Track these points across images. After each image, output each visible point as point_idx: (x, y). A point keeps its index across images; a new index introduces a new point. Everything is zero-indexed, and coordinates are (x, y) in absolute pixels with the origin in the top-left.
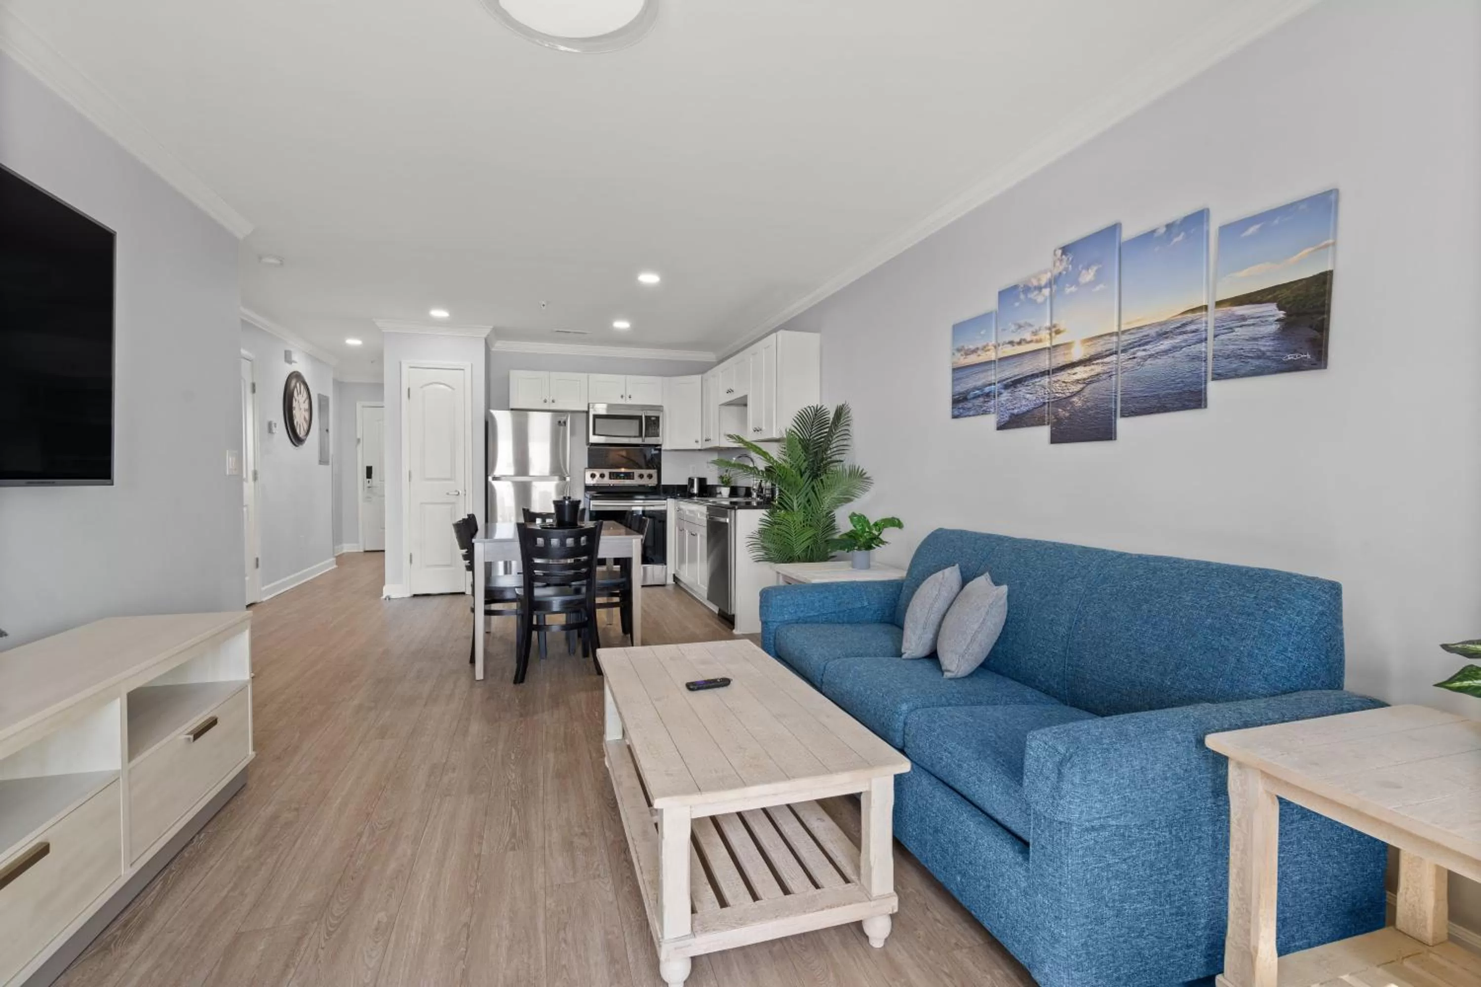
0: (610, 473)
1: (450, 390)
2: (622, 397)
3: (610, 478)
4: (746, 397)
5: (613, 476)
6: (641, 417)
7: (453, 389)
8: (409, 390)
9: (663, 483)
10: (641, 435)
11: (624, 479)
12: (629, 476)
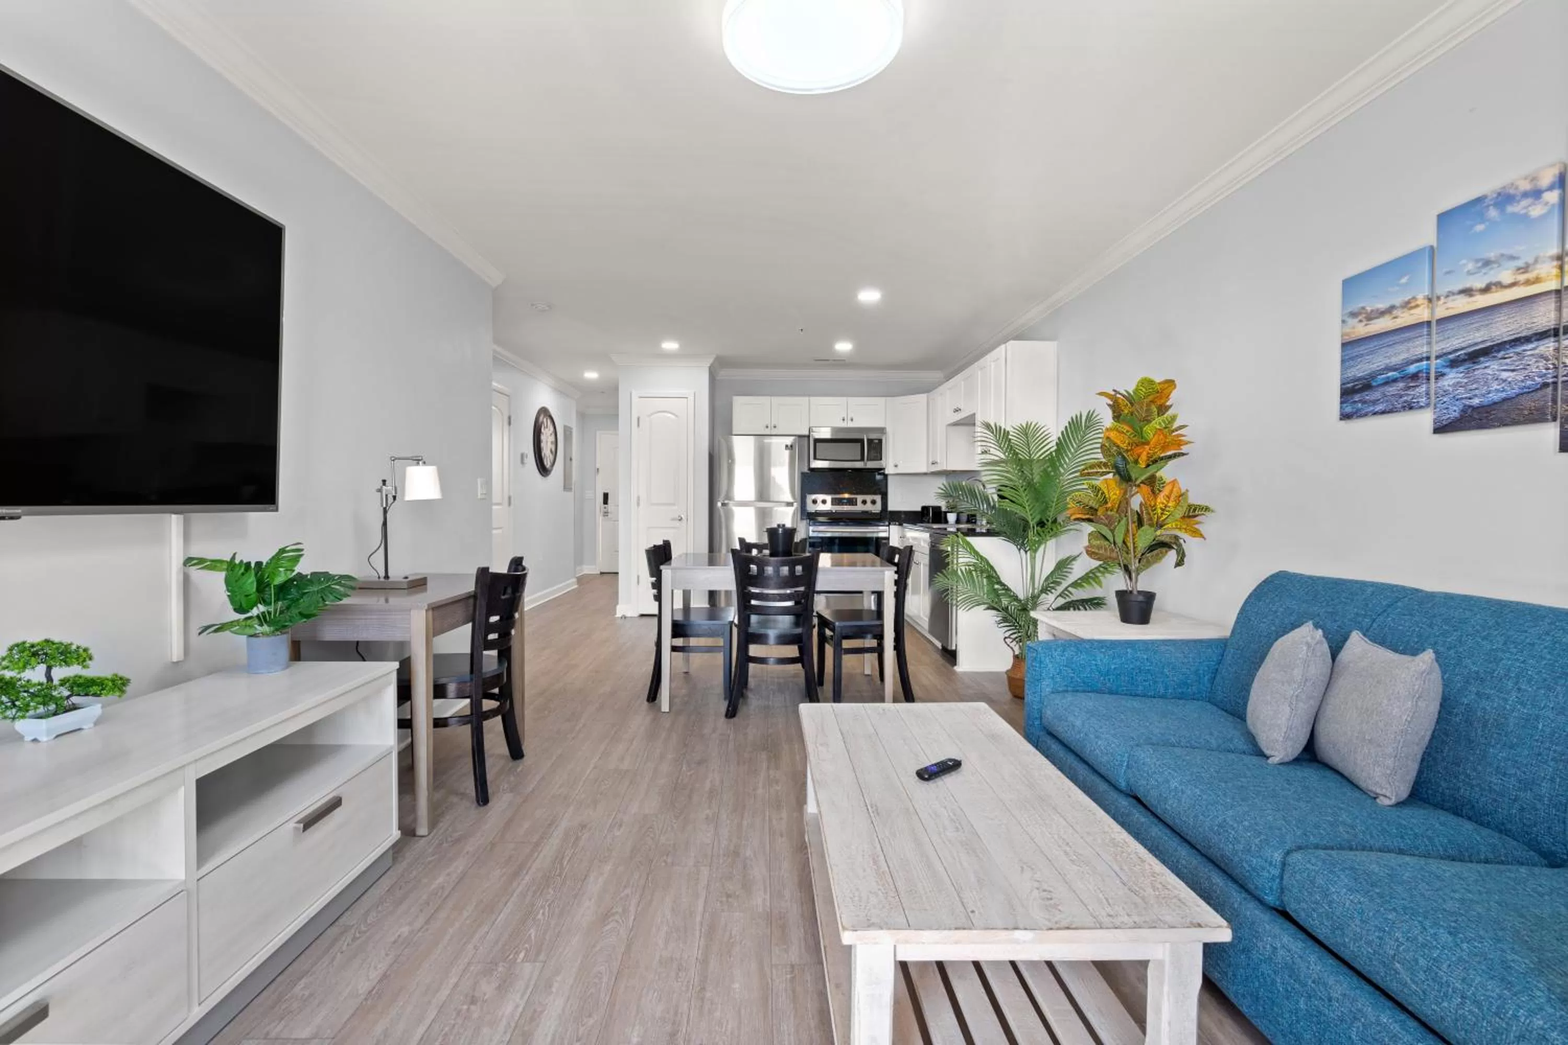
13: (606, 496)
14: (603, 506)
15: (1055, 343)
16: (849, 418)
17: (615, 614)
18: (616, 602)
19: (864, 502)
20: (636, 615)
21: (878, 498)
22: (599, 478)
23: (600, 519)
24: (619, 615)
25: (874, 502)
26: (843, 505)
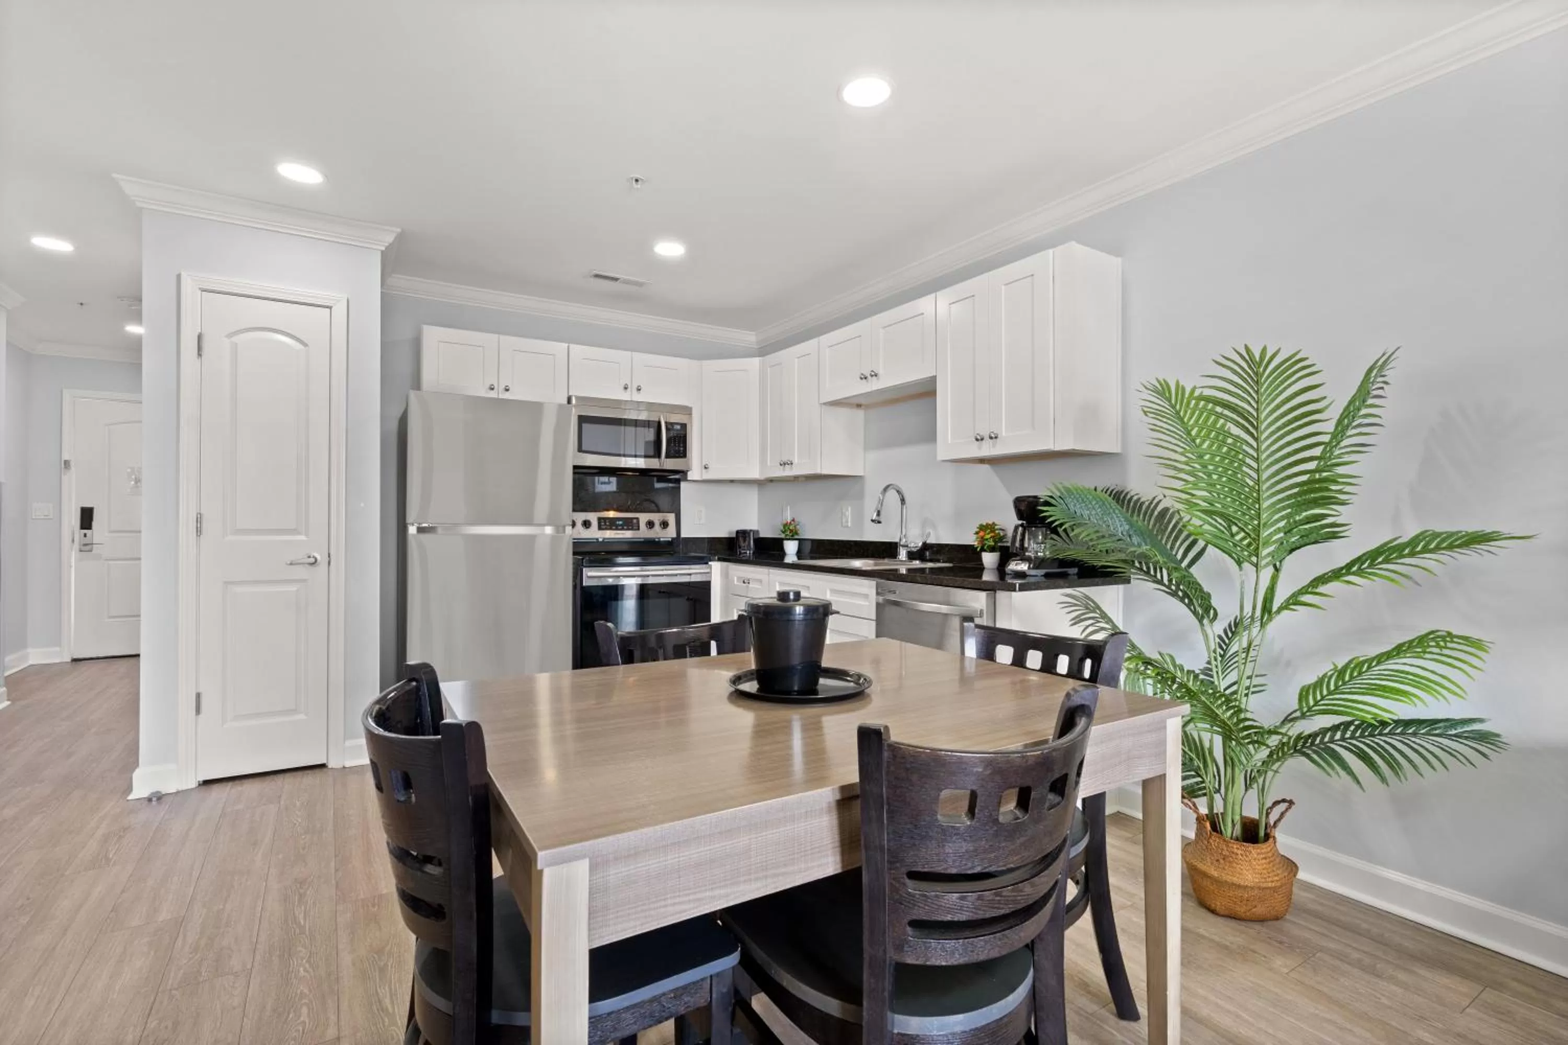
0: (600, 519)
1: (299, 346)
2: (626, 388)
3: (600, 528)
4: (933, 379)
5: (605, 524)
6: (659, 423)
7: (305, 345)
8: (200, 337)
9: (683, 535)
10: (658, 454)
11: (623, 529)
12: (630, 524)
13: (87, 518)
14: (79, 533)
15: (1120, 260)
16: (635, 387)
17: (129, 789)
18: (131, 759)
19: (650, 524)
20: (193, 784)
21: (671, 518)
22: (70, 480)
23: (72, 556)
24: (141, 789)
25: (665, 525)
26: (617, 529)
